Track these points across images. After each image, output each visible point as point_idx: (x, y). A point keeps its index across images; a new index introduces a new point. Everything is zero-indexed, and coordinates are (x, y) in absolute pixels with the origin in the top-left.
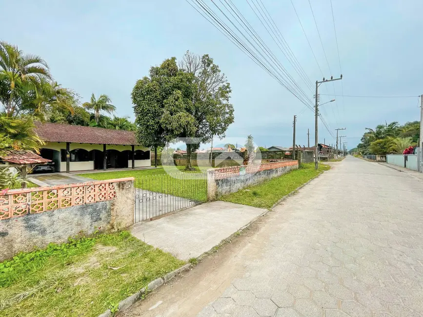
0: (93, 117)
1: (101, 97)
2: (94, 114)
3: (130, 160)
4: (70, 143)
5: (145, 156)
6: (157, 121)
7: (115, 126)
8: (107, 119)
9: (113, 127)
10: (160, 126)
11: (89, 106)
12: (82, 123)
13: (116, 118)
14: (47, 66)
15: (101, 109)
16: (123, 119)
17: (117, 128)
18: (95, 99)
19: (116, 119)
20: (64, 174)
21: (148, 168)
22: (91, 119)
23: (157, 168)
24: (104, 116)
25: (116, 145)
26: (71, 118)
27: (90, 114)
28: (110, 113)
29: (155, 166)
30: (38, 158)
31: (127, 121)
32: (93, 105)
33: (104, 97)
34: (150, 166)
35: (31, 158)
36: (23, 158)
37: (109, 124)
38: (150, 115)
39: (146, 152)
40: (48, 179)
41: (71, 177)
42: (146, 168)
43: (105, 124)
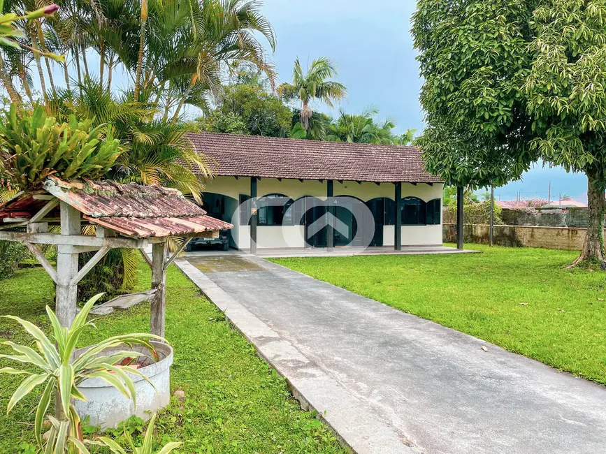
0: (297, 117)
1: (314, 65)
2: (299, 111)
3: (387, 224)
4: (259, 178)
5: (425, 213)
6: (508, 89)
7: (343, 138)
8: (326, 120)
9: (339, 139)
10: (519, 106)
11: (288, 93)
12: (275, 132)
13: (344, 117)
15: (315, 98)
16: (362, 117)
17: (349, 140)
18: (300, 73)
19: (346, 120)
20: (246, 256)
21: (435, 251)
22: (294, 124)
23: (465, 251)
24: (319, 115)
25: (360, 182)
26: (256, 125)
27: (292, 110)
28: (332, 105)
29: (456, 245)
30: (195, 216)
31: (370, 122)
32: (297, 89)
33: (321, 65)
34: (441, 245)
35: (176, 214)
36: (151, 214)
37: (329, 132)
38: (483, 69)
39: (432, 202)
40: (217, 268)
41: (260, 264)
42: (431, 251)
43: (321, 133)
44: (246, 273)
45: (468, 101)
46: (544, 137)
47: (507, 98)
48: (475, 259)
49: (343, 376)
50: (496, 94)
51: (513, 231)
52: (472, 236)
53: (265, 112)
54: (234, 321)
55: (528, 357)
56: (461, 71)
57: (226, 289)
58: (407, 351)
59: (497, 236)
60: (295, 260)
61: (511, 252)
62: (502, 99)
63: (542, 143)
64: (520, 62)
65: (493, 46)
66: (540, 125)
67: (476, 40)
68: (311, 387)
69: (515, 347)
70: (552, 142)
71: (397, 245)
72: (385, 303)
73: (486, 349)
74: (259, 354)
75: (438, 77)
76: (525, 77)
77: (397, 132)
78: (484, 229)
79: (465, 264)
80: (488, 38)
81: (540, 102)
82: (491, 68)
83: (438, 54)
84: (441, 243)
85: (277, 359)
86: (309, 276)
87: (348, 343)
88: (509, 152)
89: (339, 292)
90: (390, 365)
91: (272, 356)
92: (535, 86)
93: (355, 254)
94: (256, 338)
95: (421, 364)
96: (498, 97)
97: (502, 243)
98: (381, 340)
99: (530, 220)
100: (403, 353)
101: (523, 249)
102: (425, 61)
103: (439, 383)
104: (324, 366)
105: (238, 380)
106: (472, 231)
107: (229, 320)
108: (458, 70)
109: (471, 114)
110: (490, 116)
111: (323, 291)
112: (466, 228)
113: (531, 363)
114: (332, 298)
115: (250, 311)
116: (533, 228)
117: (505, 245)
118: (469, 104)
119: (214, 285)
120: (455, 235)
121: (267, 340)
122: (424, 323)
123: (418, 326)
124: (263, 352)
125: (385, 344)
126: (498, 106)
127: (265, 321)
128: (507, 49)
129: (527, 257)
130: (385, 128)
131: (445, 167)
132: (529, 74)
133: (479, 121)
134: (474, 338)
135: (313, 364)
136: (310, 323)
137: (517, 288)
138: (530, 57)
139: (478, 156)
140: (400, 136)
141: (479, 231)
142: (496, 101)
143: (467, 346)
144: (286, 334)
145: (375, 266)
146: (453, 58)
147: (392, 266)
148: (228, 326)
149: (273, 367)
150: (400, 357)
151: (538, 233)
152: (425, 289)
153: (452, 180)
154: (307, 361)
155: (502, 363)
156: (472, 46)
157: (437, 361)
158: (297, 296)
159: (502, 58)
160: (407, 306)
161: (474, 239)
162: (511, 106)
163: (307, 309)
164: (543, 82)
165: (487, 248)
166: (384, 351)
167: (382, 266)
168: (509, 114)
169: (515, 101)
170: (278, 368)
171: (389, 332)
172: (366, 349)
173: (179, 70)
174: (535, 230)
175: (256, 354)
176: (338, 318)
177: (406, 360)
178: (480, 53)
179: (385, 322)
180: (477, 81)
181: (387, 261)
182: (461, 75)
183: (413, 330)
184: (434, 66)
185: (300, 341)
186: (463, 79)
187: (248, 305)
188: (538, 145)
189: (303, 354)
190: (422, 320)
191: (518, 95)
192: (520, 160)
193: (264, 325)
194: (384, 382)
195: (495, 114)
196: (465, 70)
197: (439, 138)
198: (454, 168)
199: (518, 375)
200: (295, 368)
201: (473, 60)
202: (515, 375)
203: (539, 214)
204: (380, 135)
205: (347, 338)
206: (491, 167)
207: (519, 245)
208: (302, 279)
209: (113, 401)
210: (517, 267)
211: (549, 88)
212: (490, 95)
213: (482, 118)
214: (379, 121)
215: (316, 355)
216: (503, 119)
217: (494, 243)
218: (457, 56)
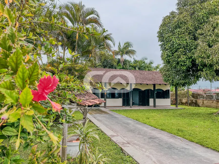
0: (119, 61)
1: (125, 44)
2: (120, 59)
3: (151, 98)
6: (190, 56)
7: (135, 68)
8: (129, 62)
9: (133, 68)
11: (116, 53)
12: (112, 67)
13: (135, 61)
14: (98, 16)
15: (125, 55)
16: (141, 61)
17: (137, 69)
18: (120, 47)
19: (136, 62)
20: (103, 109)
21: (168, 108)
22: (118, 64)
23: (179, 108)
24: (127, 60)
25: (141, 84)
26: (105, 64)
27: (117, 59)
28: (131, 57)
29: (175, 106)
30: (96, 99)
31: (144, 62)
32: (119, 52)
33: (127, 44)
34: (170, 106)
35: (91, 99)
36: (86, 99)
37: (130, 66)
38: (181, 49)
39: (166, 91)
40: (94, 113)
41: (108, 112)
42: (167, 108)
43: (127, 66)
44: (103, 115)
45: (176, 59)
46: (202, 71)
47: (189, 58)
48: (182, 111)
49: (137, 147)
50: (186, 57)
51: (196, 101)
52: (181, 103)
53: (109, 60)
54: (103, 130)
55: (196, 143)
56: (174, 50)
57: (98, 120)
58: (157, 140)
59: (191, 103)
60: (119, 110)
61: (196, 109)
62: (187, 59)
63: (202, 73)
64: (193, 47)
65: (184, 42)
66: (201, 67)
67: (178, 40)
68: (128, 149)
69: (192, 140)
70: (205, 73)
71: (155, 106)
72: (150, 125)
73: (182, 140)
74: (111, 140)
75: (166, 52)
76: (195, 52)
77: (154, 65)
78: (186, 100)
79: (178, 112)
80: (182, 40)
81: (200, 60)
82: (184, 49)
83: (166, 44)
84: (170, 105)
85: (117, 142)
86: (124, 116)
87: (139, 138)
88: (192, 75)
89: (134, 121)
90: (152, 144)
91: (116, 141)
92: (198, 55)
93: (140, 109)
94: (110, 135)
95: (161, 144)
96: (187, 58)
97: (192, 105)
98: (149, 137)
99: (202, 97)
100: (156, 141)
101: (200, 108)
102: (162, 46)
103: (167, 150)
104: (131, 144)
105: (106, 147)
106: (181, 101)
107: (101, 130)
108: (173, 49)
109: (178, 63)
110: (184, 64)
111: (130, 121)
112: (179, 100)
113: (196, 145)
114: (133, 124)
115: (107, 127)
116: (203, 100)
117: (194, 106)
118: (177, 60)
119: (94, 119)
120: (175, 103)
121: (114, 136)
122: (163, 132)
123: (161, 133)
124: (113, 139)
125: (150, 138)
126: (186, 61)
127: (112, 130)
128: (189, 43)
129: (201, 111)
130: (150, 64)
131: (170, 80)
132: (196, 51)
133: (180, 66)
134: (179, 137)
135: (129, 143)
136: (126, 131)
137: (195, 121)
138: (196, 46)
139: (181, 77)
140: (155, 67)
141: (184, 101)
142: (186, 60)
143: (176, 139)
144: (119, 134)
145: (147, 113)
146: (171, 45)
147: (153, 113)
148: (101, 131)
149: (116, 144)
150: (155, 142)
151: (205, 102)
152: (164, 121)
153: (172, 84)
154: (126, 142)
155: (187, 144)
156: (177, 42)
157: (166, 144)
158: (121, 123)
159: (187, 46)
160: (158, 127)
161: (182, 104)
162: (191, 61)
163: (125, 127)
164: (201, 54)
165: (187, 107)
166: (150, 140)
167: (149, 113)
168: (190, 64)
169: (192, 59)
170: (118, 144)
171: (152, 135)
172: (144, 139)
173: (87, 53)
174: (204, 101)
175: (110, 140)
176: (135, 130)
177: (157, 143)
178: (180, 45)
179: (150, 131)
180: (179, 53)
181: (151, 111)
182: (174, 51)
183: (159, 134)
184: (165, 48)
185: (124, 137)
186: (175, 52)
187: (106, 125)
188: (201, 74)
189: (125, 140)
190: (162, 131)
191: (193, 58)
192: (196, 78)
193: (112, 131)
194: (150, 149)
195: (186, 64)
196: (175, 50)
197: (168, 71)
198: (173, 80)
199: (191, 148)
200: (123, 144)
201: (178, 47)
202: (190, 148)
203: (205, 95)
204: (148, 67)
205: (138, 136)
206: (185, 80)
207: (199, 106)
208: (122, 117)
209: (76, 150)
210: (197, 114)
211: (203, 56)
212: (184, 58)
213: (181, 65)
214: (147, 62)
215: (129, 141)
216: (188, 65)
217: (190, 105)
218: (173, 45)
